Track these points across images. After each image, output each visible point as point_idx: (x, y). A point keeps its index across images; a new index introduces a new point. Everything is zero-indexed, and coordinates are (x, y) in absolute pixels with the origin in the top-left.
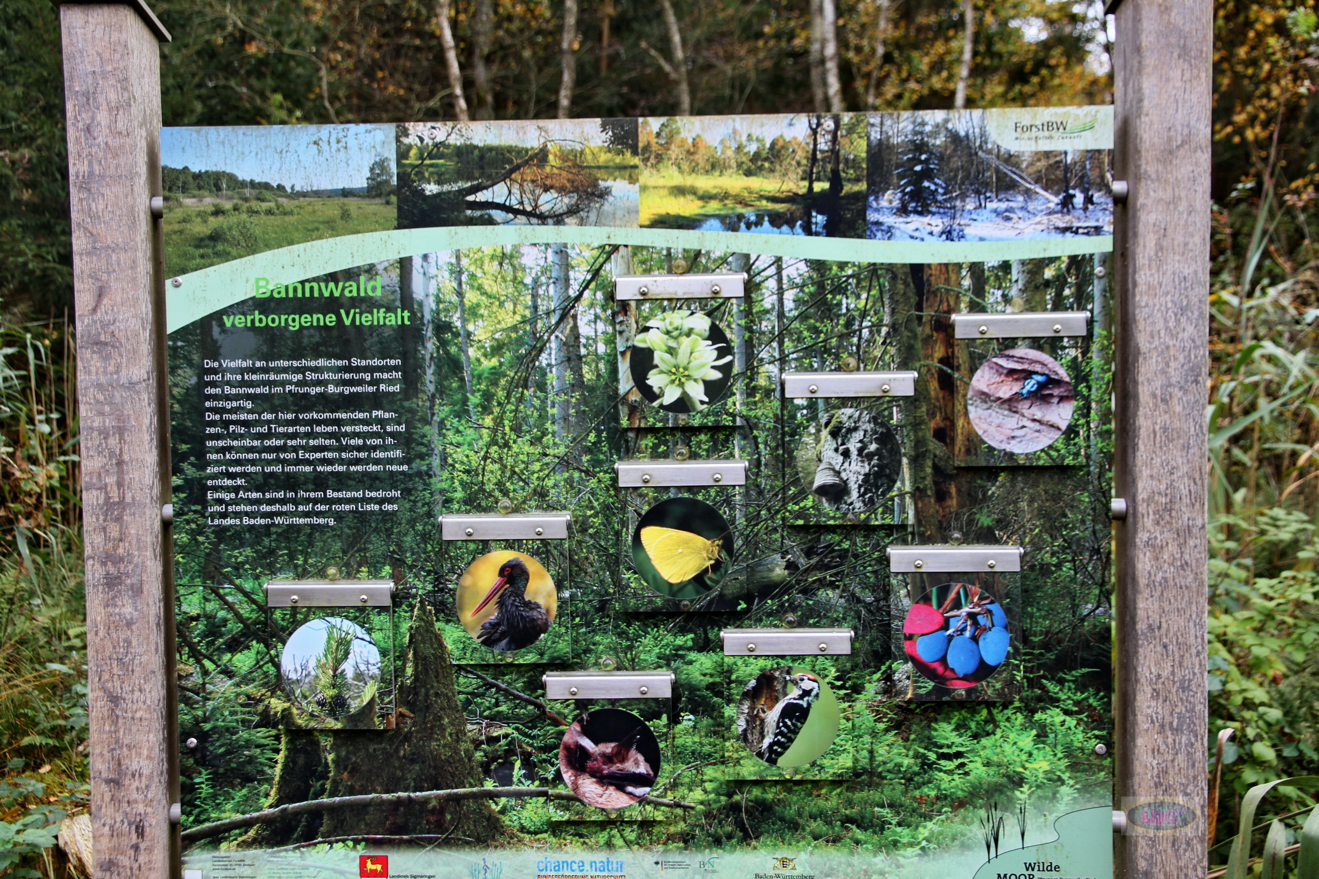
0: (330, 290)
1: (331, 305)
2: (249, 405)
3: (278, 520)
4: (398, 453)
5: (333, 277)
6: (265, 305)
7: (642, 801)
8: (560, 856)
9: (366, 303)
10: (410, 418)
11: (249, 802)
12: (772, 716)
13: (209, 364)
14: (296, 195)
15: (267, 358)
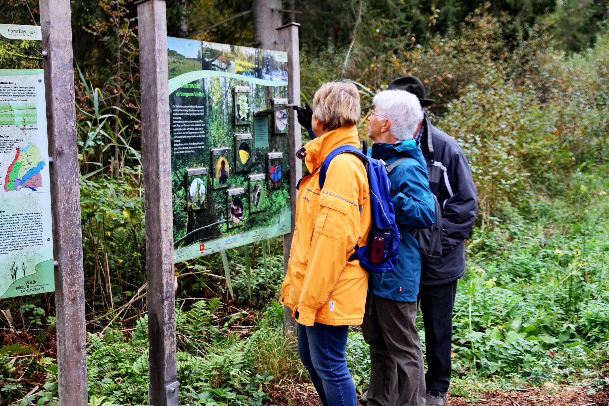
0: (192, 86)
1: (192, 90)
2: (180, 118)
3: (186, 152)
4: (203, 132)
5: (193, 83)
6: (182, 90)
7: (241, 220)
8: (228, 238)
9: (197, 90)
10: (206, 122)
11: (182, 234)
12: (256, 195)
13: (174, 106)
14: (187, 59)
15: (183, 105)
